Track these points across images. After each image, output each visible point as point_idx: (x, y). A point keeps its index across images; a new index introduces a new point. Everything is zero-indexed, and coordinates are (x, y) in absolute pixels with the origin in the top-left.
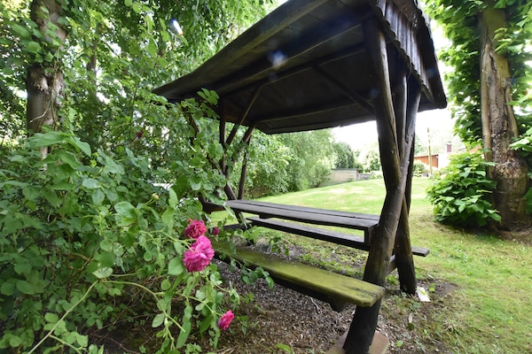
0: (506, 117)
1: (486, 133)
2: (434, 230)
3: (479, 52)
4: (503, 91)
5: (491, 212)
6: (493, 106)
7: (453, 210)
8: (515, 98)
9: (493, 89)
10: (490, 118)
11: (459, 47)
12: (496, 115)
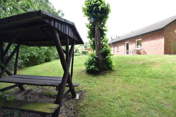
0: (100, 44)
1: (96, 48)
2: (85, 74)
3: (95, 27)
4: (99, 38)
5: (96, 69)
6: (97, 41)
7: (89, 69)
8: (101, 40)
9: (97, 37)
10: (97, 44)
11: (91, 24)
12: (98, 44)
